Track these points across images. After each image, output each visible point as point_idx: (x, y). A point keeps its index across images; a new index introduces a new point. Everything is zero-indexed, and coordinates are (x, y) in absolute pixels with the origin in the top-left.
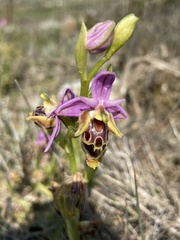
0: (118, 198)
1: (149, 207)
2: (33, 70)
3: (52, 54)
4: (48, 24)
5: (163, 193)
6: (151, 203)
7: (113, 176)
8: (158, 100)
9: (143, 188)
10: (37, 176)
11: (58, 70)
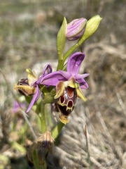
0: (76, 154)
1: (100, 161)
2: (12, 52)
3: (26, 40)
4: (24, 16)
5: (111, 150)
6: (102, 158)
7: (73, 136)
8: (108, 77)
9: (95, 145)
10: (14, 137)
11: (32, 52)
